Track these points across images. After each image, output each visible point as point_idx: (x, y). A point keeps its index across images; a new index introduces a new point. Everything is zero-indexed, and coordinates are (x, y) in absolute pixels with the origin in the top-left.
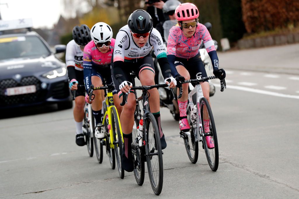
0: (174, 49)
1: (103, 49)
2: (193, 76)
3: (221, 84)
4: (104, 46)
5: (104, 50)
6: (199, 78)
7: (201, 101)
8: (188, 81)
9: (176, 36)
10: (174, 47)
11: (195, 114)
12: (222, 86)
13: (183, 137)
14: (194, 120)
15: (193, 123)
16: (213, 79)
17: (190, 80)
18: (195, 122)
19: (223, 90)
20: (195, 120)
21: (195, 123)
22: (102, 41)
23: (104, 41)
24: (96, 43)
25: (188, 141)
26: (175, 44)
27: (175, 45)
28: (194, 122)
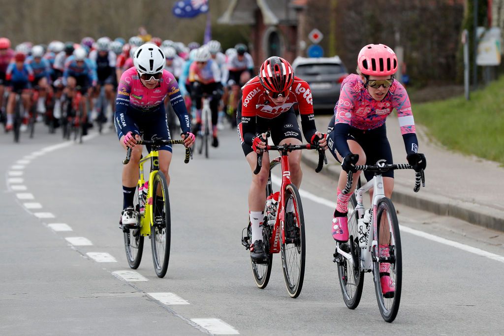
0: (349, 115)
1: (149, 83)
2: (371, 160)
3: (417, 179)
4: (152, 80)
5: (151, 85)
6: (381, 165)
7: (379, 204)
8: (363, 166)
9: (354, 95)
10: (349, 111)
11: (367, 224)
12: (417, 183)
13: (339, 261)
14: (362, 235)
15: (360, 239)
16: (403, 168)
17: (367, 166)
18: (364, 238)
19: (419, 189)
20: (365, 235)
21: (364, 240)
22: (151, 71)
23: (154, 71)
24: (141, 74)
25: (346, 270)
26: (351, 106)
27: (351, 109)
28: (362, 237)
